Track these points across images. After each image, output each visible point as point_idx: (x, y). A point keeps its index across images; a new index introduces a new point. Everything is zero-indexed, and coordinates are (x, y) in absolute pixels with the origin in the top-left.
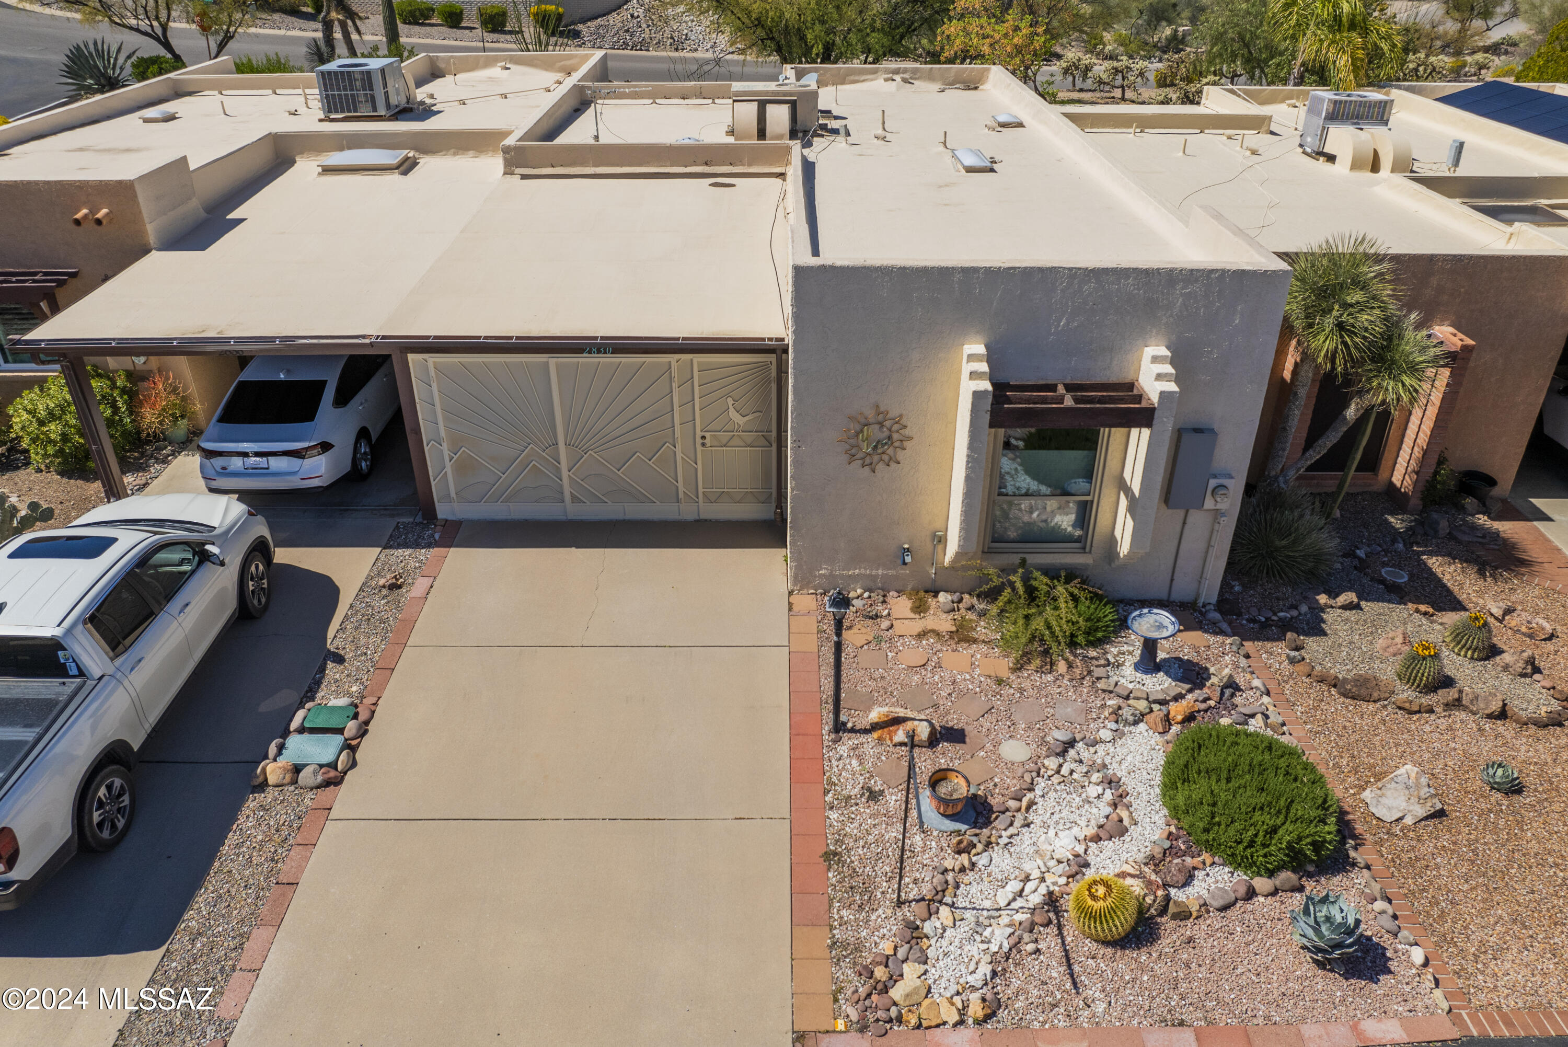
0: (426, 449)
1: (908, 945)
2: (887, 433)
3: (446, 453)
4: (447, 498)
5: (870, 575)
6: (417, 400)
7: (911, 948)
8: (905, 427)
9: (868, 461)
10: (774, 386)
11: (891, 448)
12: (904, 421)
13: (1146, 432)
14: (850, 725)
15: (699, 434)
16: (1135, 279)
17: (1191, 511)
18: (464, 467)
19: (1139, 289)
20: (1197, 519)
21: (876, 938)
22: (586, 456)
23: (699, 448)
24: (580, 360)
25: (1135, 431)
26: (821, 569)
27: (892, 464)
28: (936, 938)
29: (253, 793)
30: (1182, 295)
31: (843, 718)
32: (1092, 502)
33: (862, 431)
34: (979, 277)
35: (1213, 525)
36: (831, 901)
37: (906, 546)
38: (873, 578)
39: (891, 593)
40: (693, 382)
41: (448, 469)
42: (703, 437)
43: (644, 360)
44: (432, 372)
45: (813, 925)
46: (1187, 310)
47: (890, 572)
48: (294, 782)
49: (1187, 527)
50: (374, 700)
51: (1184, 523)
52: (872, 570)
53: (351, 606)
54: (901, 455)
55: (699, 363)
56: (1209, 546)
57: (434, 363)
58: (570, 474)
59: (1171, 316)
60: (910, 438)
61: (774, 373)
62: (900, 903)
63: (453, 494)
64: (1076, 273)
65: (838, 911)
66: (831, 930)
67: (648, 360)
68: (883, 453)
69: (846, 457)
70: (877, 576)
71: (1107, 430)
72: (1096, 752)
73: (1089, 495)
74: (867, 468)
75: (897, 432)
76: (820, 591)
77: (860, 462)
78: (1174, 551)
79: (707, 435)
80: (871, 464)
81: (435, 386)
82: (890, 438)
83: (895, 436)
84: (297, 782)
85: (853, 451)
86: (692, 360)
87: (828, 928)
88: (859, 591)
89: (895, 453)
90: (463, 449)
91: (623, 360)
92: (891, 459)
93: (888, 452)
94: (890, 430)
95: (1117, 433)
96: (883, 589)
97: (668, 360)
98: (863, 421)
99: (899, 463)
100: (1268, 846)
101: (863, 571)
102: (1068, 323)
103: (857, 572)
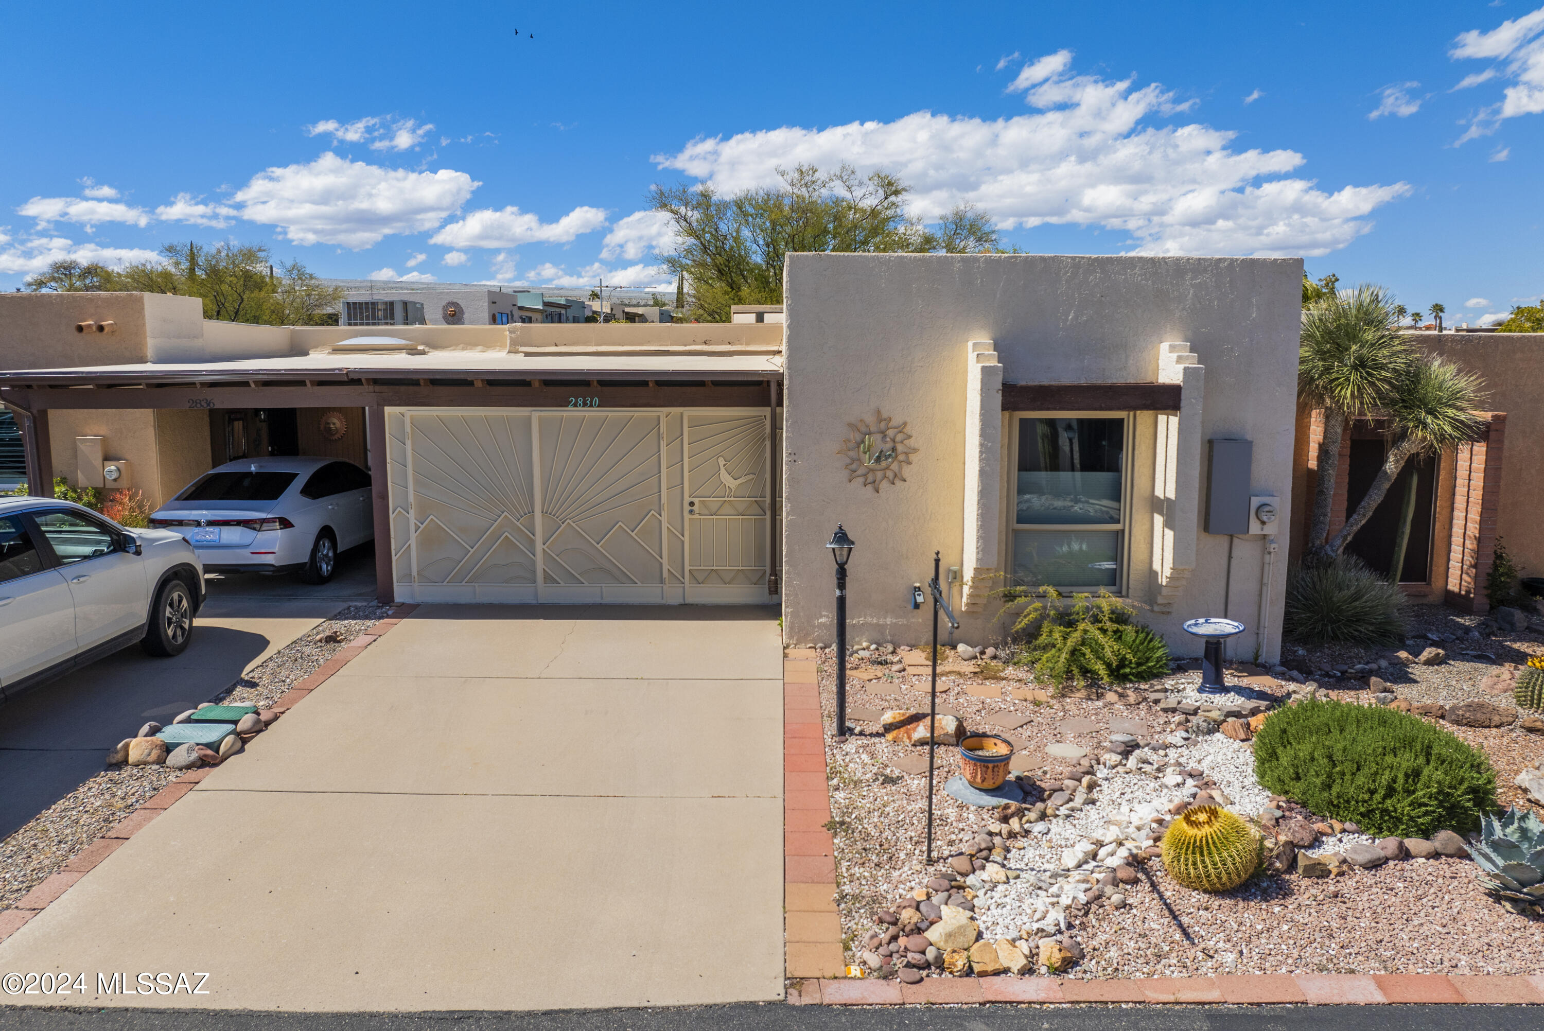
0: (392, 516)
1: (946, 894)
2: (889, 445)
3: (413, 521)
4: (408, 577)
5: (877, 625)
6: (388, 460)
7: (950, 897)
8: (910, 437)
9: (870, 478)
10: (768, 443)
11: (896, 463)
12: (908, 430)
13: (1174, 421)
14: (857, 731)
15: (687, 500)
16: (1142, 268)
17: (1236, 541)
18: (430, 540)
19: (1147, 280)
20: (1245, 551)
21: (901, 891)
22: (563, 526)
23: (687, 516)
24: (565, 414)
25: (1162, 418)
26: (821, 617)
27: (897, 481)
28: (983, 890)
29: (106, 771)
30: (1192, 286)
31: (848, 724)
32: (1123, 531)
33: (863, 442)
34: (979, 267)
35: (1263, 558)
36: (837, 864)
37: (917, 585)
38: (880, 628)
39: (902, 648)
40: (682, 439)
41: (413, 542)
42: (692, 504)
43: (632, 414)
44: (408, 428)
45: (813, 882)
46: (1200, 303)
47: (901, 621)
48: (161, 761)
49: (1234, 562)
50: (282, 710)
51: (1230, 557)
52: (878, 618)
53: (279, 652)
54: (906, 471)
55: (690, 419)
56: (1262, 584)
57: (412, 417)
58: (545, 547)
59: (1184, 309)
60: (915, 450)
61: (768, 429)
62: (930, 861)
63: (414, 572)
64: (1080, 262)
65: (848, 870)
66: (838, 887)
67: (636, 414)
68: (887, 468)
69: (845, 474)
70: (884, 626)
71: (1132, 413)
72: (1166, 755)
73: (1118, 522)
74: (869, 487)
75: (902, 442)
76: (820, 645)
77: (861, 480)
78: (1223, 593)
79: (696, 500)
80: (874, 482)
81: (409, 443)
82: (894, 449)
83: (900, 448)
84: (165, 762)
85: (854, 466)
86: (682, 414)
87: (835, 885)
88: (865, 644)
89: (900, 468)
90: (432, 517)
91: (610, 414)
92: (896, 475)
93: (892, 467)
94: (894, 441)
95: (1144, 417)
96: (892, 642)
97: (658, 414)
98: (863, 429)
99: (905, 481)
100: (1414, 792)
101: (869, 620)
102: (1076, 317)
103: (862, 621)
